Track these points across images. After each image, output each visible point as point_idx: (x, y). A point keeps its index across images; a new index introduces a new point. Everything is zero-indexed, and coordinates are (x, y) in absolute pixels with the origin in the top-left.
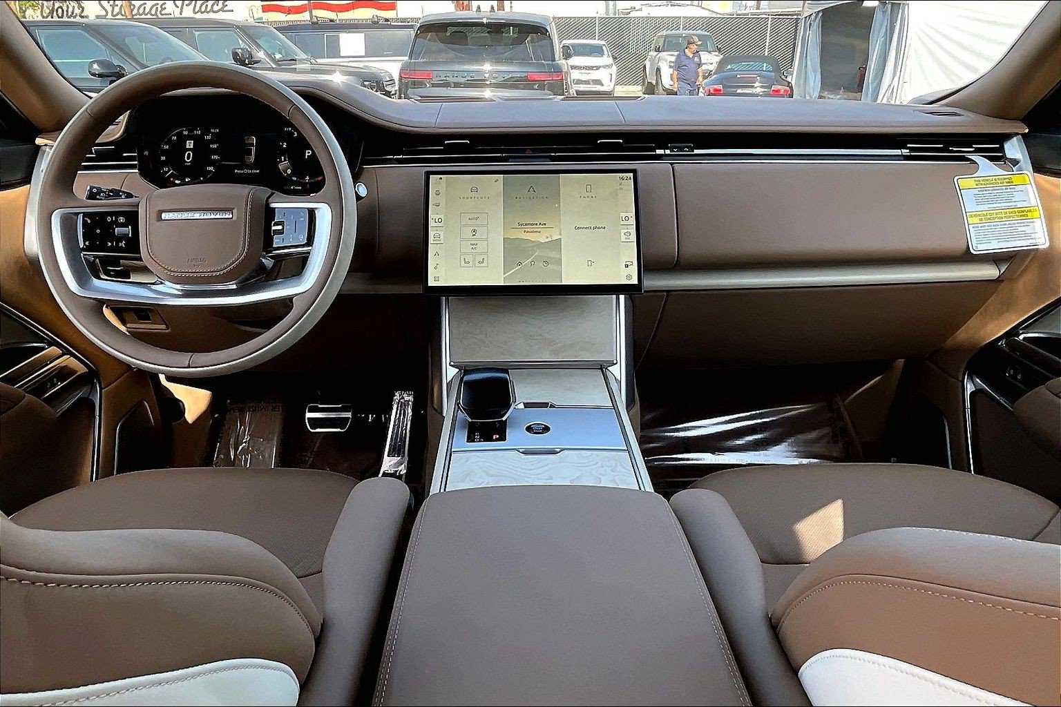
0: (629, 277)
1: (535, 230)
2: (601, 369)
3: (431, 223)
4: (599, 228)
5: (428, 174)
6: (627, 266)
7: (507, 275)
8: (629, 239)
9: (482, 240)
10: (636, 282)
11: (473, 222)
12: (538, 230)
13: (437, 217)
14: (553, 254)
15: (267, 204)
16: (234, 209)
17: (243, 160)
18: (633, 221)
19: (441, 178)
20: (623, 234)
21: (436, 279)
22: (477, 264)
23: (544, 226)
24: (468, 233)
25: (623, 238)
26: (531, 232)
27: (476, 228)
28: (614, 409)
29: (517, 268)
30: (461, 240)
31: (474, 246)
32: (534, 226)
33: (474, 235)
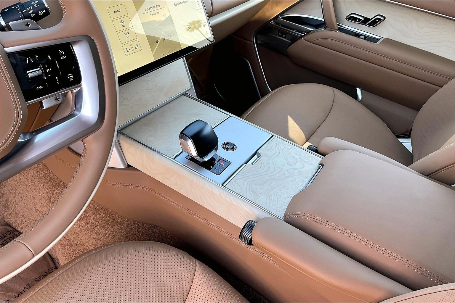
0: (207, 33)
2: (183, 95)
4: (185, 2)
6: (204, 26)
7: (154, 52)
11: (118, 15)
12: (157, 11)
14: (171, 28)
20: (196, 3)
22: (135, 50)
23: (159, 8)
24: (118, 25)
26: (154, 14)
27: (122, 19)
28: (230, 116)
29: (157, 45)
30: (118, 32)
31: (127, 36)
32: (154, 9)
33: (123, 26)
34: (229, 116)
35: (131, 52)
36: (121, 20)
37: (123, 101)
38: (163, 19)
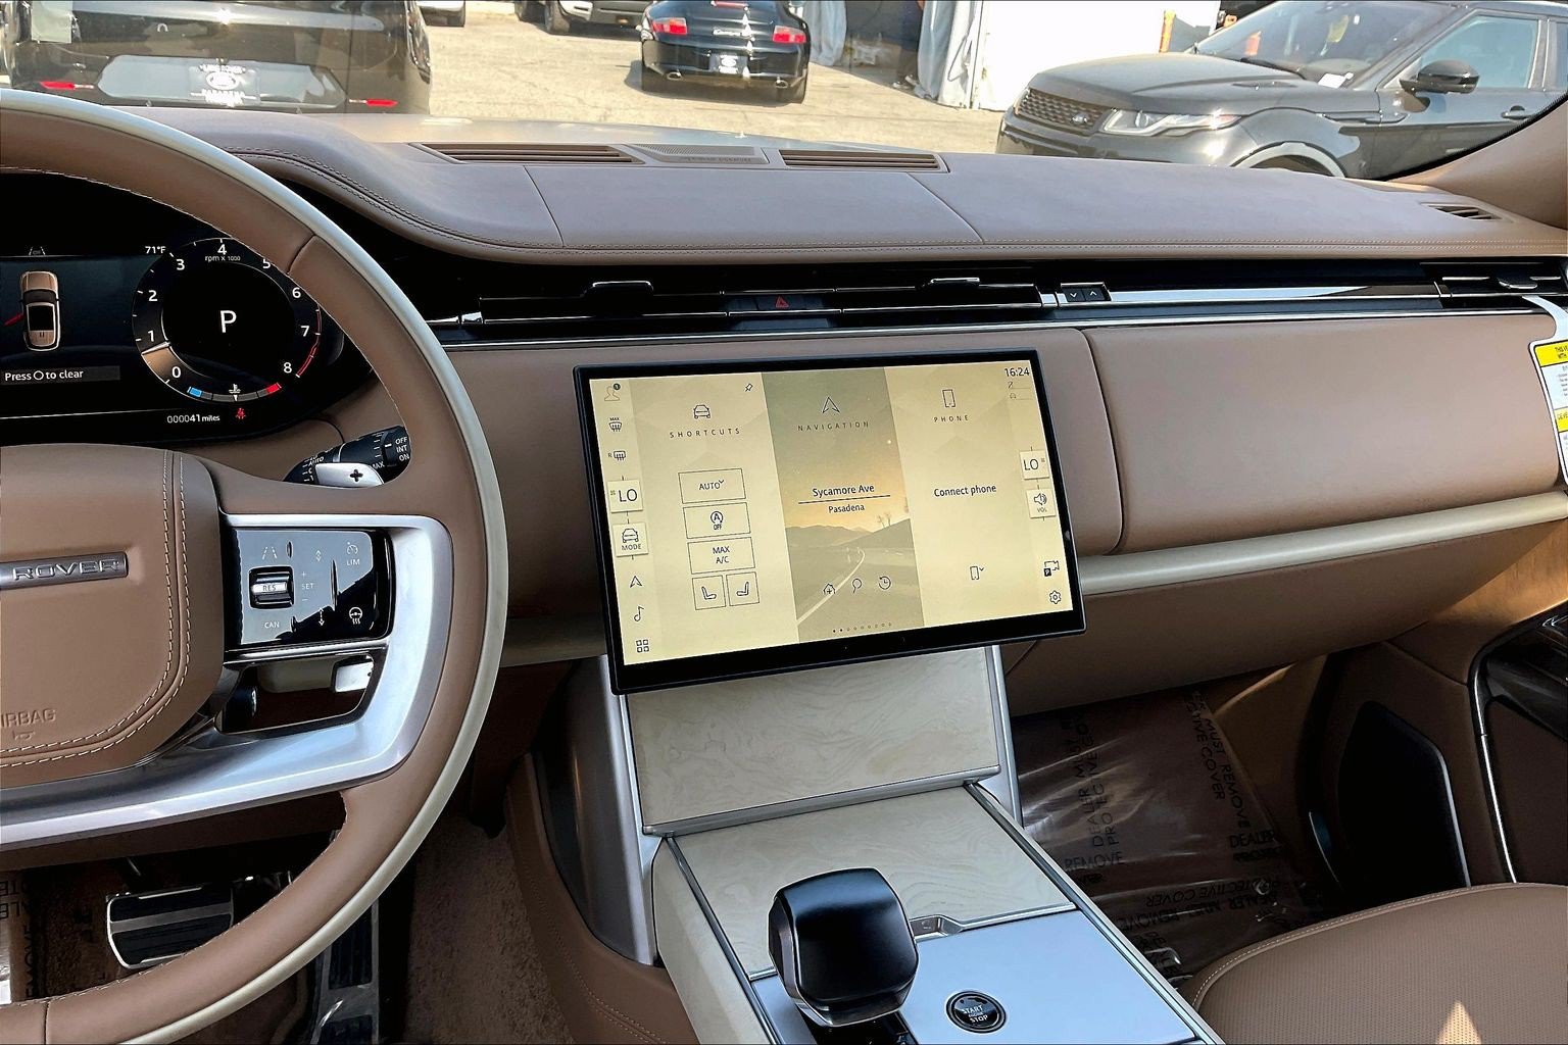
0: (1055, 597)
1: (853, 503)
2: (965, 785)
3: (612, 504)
4: (984, 490)
5: (585, 375)
6: (1048, 573)
7: (804, 617)
8: (1044, 510)
9: (739, 536)
10: (1070, 607)
11: (710, 494)
12: (859, 503)
13: (624, 487)
14: (897, 559)
15: (223, 520)
16: (129, 546)
17: (23, 345)
18: (1046, 470)
19: (617, 387)
20: (1031, 499)
21: (642, 646)
22: (735, 599)
23: (870, 494)
24: (701, 522)
25: (1034, 507)
26: (845, 510)
27: (720, 509)
28: (1078, 909)
29: (825, 600)
30: (689, 541)
31: (720, 555)
32: (850, 495)
33: (718, 527)
34: (1074, 907)
35: (719, 601)
36: (714, 509)
37: (706, 748)
38: (874, 527)
